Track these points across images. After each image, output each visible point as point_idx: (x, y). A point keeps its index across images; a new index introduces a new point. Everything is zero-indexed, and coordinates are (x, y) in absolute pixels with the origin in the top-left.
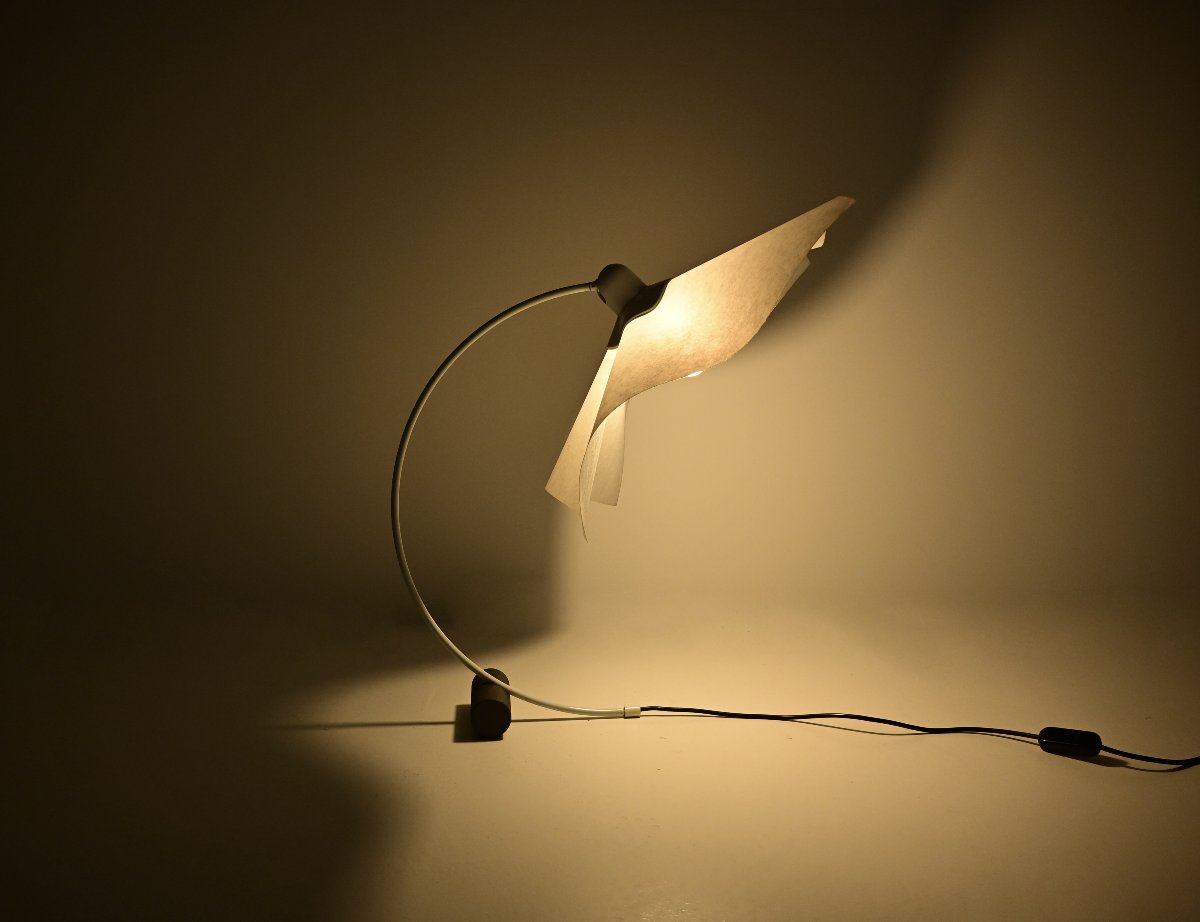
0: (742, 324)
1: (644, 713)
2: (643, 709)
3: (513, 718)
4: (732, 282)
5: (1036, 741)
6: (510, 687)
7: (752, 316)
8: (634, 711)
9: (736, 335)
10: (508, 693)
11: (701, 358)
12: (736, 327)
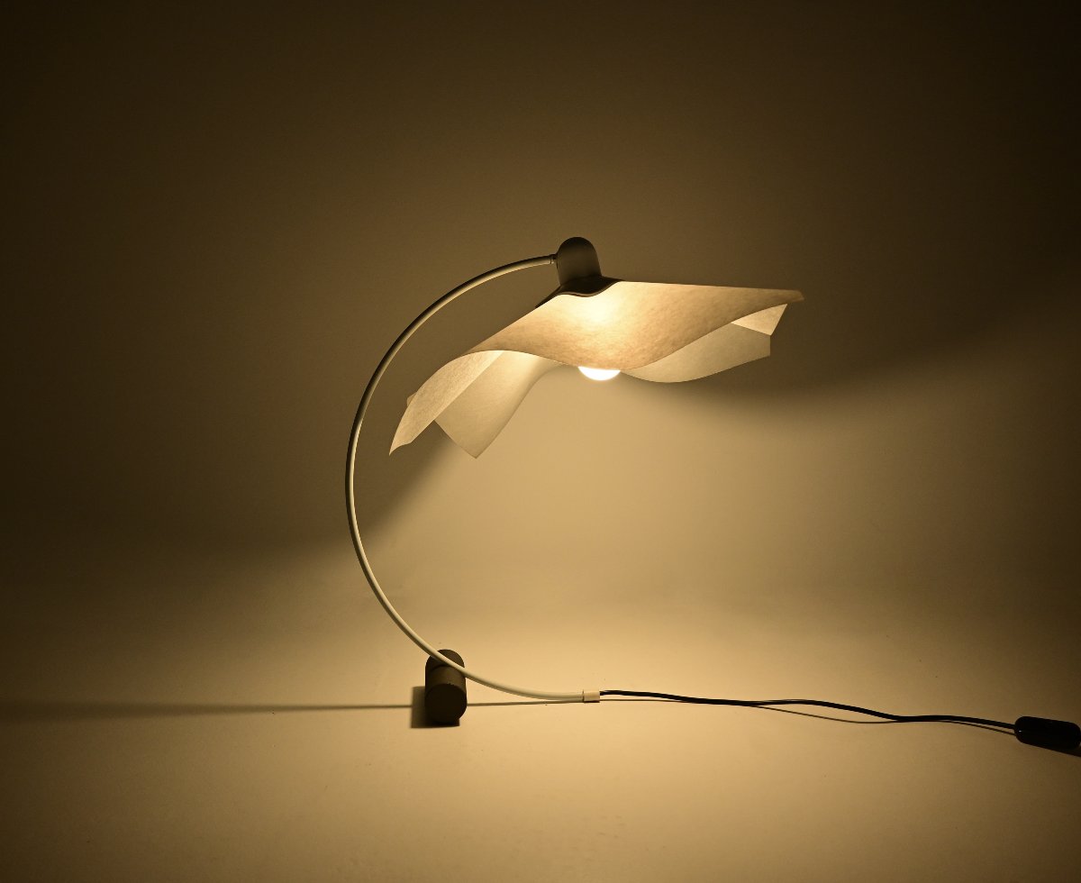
0: (644, 350)
1: (602, 697)
2: (602, 693)
3: (469, 702)
4: (662, 310)
5: (1012, 731)
6: (465, 670)
7: (656, 348)
8: (594, 696)
9: (632, 356)
10: (463, 676)
11: (589, 357)
12: (637, 350)
